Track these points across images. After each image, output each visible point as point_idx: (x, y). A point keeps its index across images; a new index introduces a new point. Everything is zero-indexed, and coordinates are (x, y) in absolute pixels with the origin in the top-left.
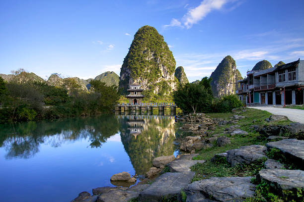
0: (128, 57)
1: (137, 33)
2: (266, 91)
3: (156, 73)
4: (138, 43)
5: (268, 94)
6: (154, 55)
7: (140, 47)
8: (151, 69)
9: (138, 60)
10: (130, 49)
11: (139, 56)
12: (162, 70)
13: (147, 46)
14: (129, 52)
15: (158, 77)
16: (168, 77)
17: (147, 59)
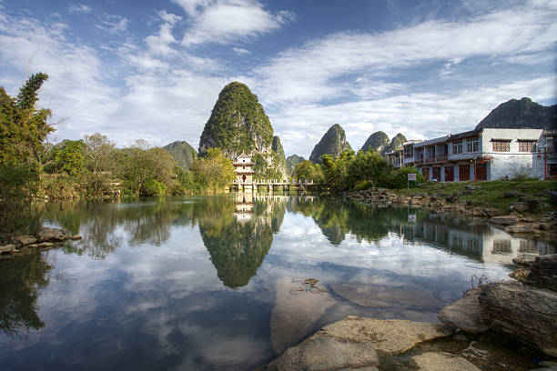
0: (210, 122)
1: (223, 91)
2: (430, 165)
3: (248, 144)
4: (224, 104)
5: (434, 169)
6: (246, 120)
7: (227, 110)
8: (242, 139)
9: (224, 126)
10: (213, 111)
11: (226, 121)
12: (255, 139)
13: (237, 109)
14: (212, 116)
15: (251, 148)
16: (264, 149)
17: (237, 126)
